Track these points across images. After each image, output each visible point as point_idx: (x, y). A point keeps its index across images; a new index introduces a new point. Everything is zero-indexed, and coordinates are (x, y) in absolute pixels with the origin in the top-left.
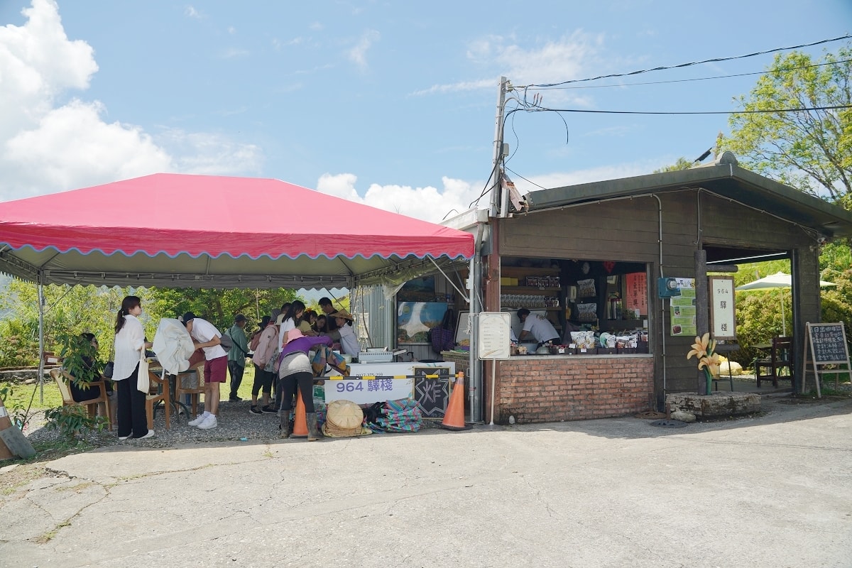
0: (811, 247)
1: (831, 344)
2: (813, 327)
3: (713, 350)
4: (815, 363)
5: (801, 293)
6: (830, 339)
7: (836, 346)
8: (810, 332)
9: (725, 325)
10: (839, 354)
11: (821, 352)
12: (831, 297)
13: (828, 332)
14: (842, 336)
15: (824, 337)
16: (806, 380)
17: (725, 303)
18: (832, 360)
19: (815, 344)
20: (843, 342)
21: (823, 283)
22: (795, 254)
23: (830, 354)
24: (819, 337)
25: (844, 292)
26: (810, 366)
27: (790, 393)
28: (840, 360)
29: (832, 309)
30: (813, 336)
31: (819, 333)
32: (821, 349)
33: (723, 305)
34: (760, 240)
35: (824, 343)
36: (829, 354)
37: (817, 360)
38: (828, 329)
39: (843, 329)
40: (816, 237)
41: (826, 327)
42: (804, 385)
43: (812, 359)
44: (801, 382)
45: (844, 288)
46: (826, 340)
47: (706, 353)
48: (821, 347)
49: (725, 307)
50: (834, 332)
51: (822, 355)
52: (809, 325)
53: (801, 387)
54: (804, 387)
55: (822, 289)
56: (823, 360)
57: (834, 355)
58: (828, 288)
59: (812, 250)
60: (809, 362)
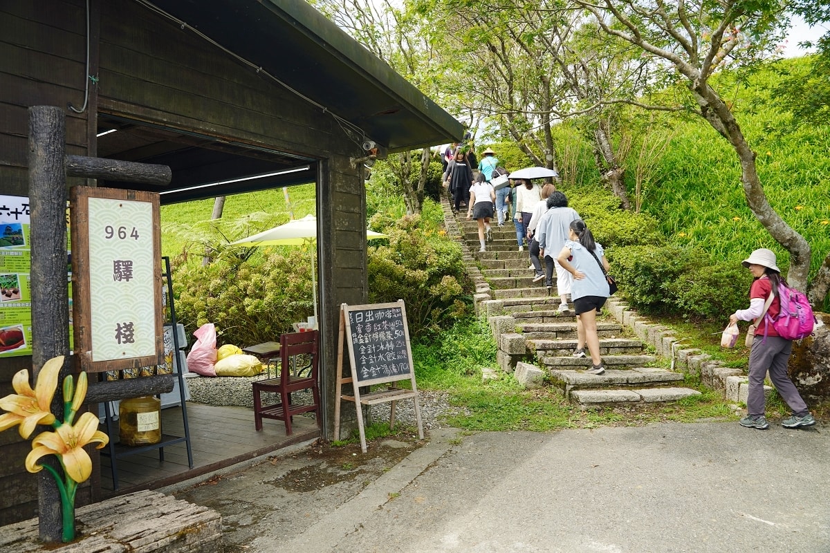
0: (351, 159)
1: (385, 344)
2: (354, 313)
3: (77, 405)
4: (357, 385)
5: (333, 246)
6: (382, 335)
7: (392, 346)
8: (348, 323)
9: (129, 327)
10: (397, 362)
11: (368, 361)
12: (382, 255)
13: (380, 321)
14: (401, 328)
15: (372, 331)
16: (342, 414)
17: (128, 265)
18: (387, 375)
19: (356, 347)
20: (403, 338)
21: (371, 235)
22: (323, 171)
23: (383, 363)
24: (364, 332)
25: (399, 249)
26: (348, 388)
27: (313, 441)
28: (400, 373)
29: (384, 274)
30: (354, 330)
31: (364, 323)
32: (367, 355)
33: (123, 270)
34: (252, 130)
35: (372, 342)
36: (380, 363)
37: (360, 378)
38: (380, 315)
39: (404, 313)
40: (362, 142)
41: (375, 311)
42: (337, 424)
43: (350, 375)
44: (332, 418)
45: (399, 242)
46: (376, 336)
47: (51, 419)
48: (366, 351)
49: (128, 277)
50: (390, 321)
51: (368, 366)
52: (346, 308)
53: (332, 428)
54: (337, 429)
55: (369, 243)
56: (370, 377)
57: (389, 364)
58: (377, 243)
59: (353, 165)
60: (346, 380)
